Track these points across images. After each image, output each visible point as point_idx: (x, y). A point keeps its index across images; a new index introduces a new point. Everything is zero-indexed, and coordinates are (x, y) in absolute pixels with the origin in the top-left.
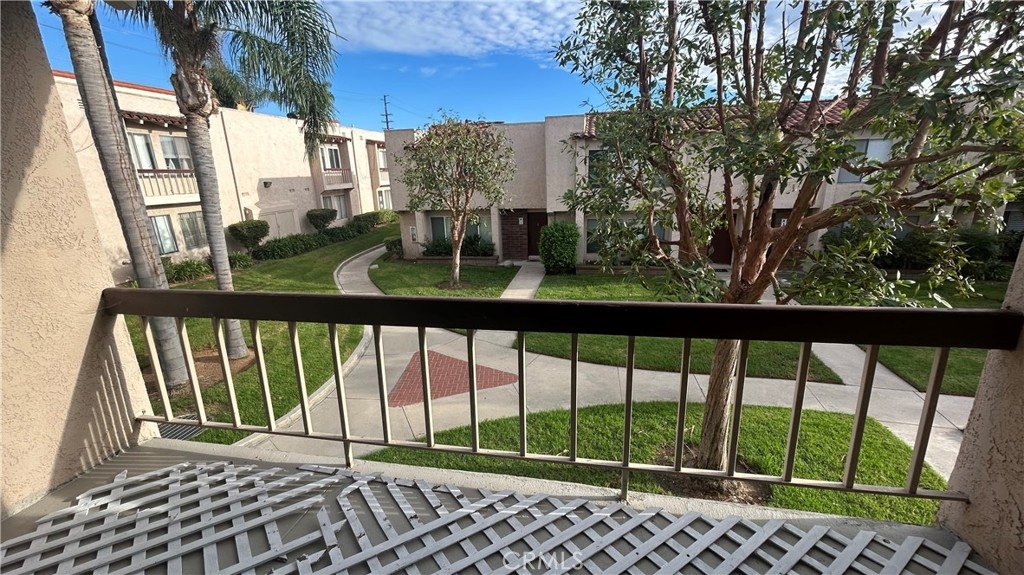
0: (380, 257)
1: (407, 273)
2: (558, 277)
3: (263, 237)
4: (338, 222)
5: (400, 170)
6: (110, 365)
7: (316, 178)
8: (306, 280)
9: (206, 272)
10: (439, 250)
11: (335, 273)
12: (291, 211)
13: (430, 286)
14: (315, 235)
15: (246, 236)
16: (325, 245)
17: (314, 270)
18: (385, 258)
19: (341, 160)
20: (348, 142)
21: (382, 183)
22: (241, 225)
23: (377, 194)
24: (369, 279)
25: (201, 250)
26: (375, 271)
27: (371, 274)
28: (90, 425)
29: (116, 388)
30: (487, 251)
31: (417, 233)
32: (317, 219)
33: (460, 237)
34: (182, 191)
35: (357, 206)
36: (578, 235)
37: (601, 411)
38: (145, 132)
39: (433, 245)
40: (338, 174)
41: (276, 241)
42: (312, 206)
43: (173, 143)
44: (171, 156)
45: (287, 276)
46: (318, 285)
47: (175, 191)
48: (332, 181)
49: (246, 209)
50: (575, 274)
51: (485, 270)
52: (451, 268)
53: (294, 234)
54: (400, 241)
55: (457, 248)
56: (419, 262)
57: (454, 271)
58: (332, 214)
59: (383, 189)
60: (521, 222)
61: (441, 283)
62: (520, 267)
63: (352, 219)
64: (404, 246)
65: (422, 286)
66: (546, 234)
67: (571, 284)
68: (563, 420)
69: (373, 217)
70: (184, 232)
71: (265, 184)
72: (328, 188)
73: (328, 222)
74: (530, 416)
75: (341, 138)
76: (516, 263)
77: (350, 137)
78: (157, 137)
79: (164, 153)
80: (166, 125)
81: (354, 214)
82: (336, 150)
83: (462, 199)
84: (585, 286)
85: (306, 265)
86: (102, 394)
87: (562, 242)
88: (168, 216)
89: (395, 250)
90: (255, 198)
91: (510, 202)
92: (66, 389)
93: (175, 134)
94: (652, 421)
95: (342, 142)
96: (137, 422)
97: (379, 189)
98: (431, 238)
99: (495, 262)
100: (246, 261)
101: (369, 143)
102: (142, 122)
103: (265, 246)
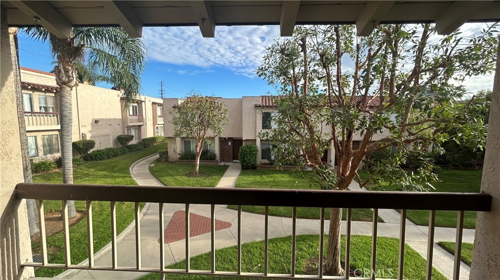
0: (155, 160)
1: (170, 168)
2: (248, 171)
3: (91, 149)
4: (134, 142)
5: (170, 118)
7: (124, 120)
8: (114, 172)
9: (54, 168)
10: (188, 157)
11: (131, 168)
12: (109, 135)
13: (183, 175)
14: (121, 148)
15: (82, 149)
16: (126, 153)
17: (119, 167)
18: (158, 161)
19: (138, 111)
20: (143, 103)
21: (158, 123)
22: (79, 142)
23: (155, 128)
24: (149, 172)
25: (52, 156)
26: (153, 167)
27: (150, 169)
30: (213, 157)
31: (176, 149)
32: (122, 140)
33: (200, 151)
34: (46, 124)
35: (144, 134)
36: (257, 151)
37: (275, 242)
38: (31, 92)
39: (185, 154)
40: (136, 118)
41: (98, 151)
42: (120, 133)
43: (45, 99)
44: (43, 105)
45: (104, 170)
46: (121, 175)
47: (42, 123)
48: (133, 121)
49: (83, 134)
50: (256, 169)
51: (212, 167)
52: (195, 166)
53: (109, 147)
54: (167, 152)
55: (198, 156)
56: (177, 163)
57: (196, 168)
58: (131, 138)
59: (159, 126)
60: (230, 144)
61: (188, 174)
62: (229, 166)
63: (141, 140)
64: (167, 154)
65: (179, 175)
66: (242, 150)
67: (254, 174)
69: (153, 140)
70: (44, 146)
71: (96, 121)
72: (130, 124)
73: (128, 142)
75: (139, 101)
76: (227, 164)
77: (144, 100)
78: (36, 95)
79: (40, 103)
80: (44, 90)
81: (143, 138)
82: (136, 106)
83: (202, 132)
84: (261, 176)
85: (115, 164)
87: (250, 154)
88: (36, 137)
89: (164, 157)
90: (89, 128)
91: (225, 134)
93: (47, 94)
94: (301, 246)
95: (140, 103)
97: (157, 126)
98: (184, 151)
99: (216, 163)
100: (79, 161)
101: (154, 103)
102: (30, 87)
103: (91, 154)
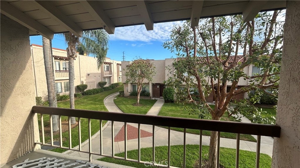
0: (117, 96)
1: (124, 100)
2: (168, 103)
3: (85, 89)
4: (107, 85)
5: (124, 72)
6: (31, 127)
7: (102, 73)
8: (96, 102)
9: (68, 98)
10: (134, 94)
11: (104, 100)
12: (94, 82)
13: (131, 105)
14: (100, 89)
15: (81, 88)
16: (103, 92)
17: (99, 99)
18: (119, 96)
19: (109, 69)
20: (112, 64)
21: (120, 75)
22: (80, 85)
24: (113, 102)
25: (68, 92)
26: (116, 99)
27: (114, 100)
28: (22, 144)
29: (31, 134)
30: (148, 95)
31: (129, 89)
32: (101, 84)
33: (140, 91)
34: (66, 76)
35: (113, 81)
36: (174, 91)
38: (59, 61)
40: (108, 72)
41: (89, 90)
42: (100, 81)
43: (66, 63)
44: (64, 67)
45: (91, 100)
47: (64, 76)
48: (106, 74)
49: (82, 81)
50: (173, 103)
51: (147, 100)
52: (137, 100)
53: (94, 88)
54: (123, 91)
55: (139, 94)
56: (128, 97)
58: (105, 83)
60: (158, 87)
61: (134, 104)
62: (157, 100)
63: (111, 84)
64: (124, 93)
65: (128, 105)
66: (165, 91)
67: (172, 106)
68: (166, 149)
69: (117, 84)
70: (65, 87)
71: (88, 74)
72: (105, 76)
73: (104, 85)
74: (156, 147)
76: (156, 99)
78: (62, 62)
79: (63, 66)
80: (64, 59)
82: (108, 66)
83: (141, 80)
85: (97, 97)
86: (27, 135)
87: (169, 93)
88: (61, 83)
89: (122, 94)
90: (85, 78)
91: (155, 80)
92: (17, 133)
93: (66, 61)
94: (194, 151)
95: (110, 64)
96: (35, 144)
97: (119, 77)
98: (132, 91)
99: (150, 98)
100: (80, 95)
101: (118, 64)
102: (58, 58)
103: (86, 92)
